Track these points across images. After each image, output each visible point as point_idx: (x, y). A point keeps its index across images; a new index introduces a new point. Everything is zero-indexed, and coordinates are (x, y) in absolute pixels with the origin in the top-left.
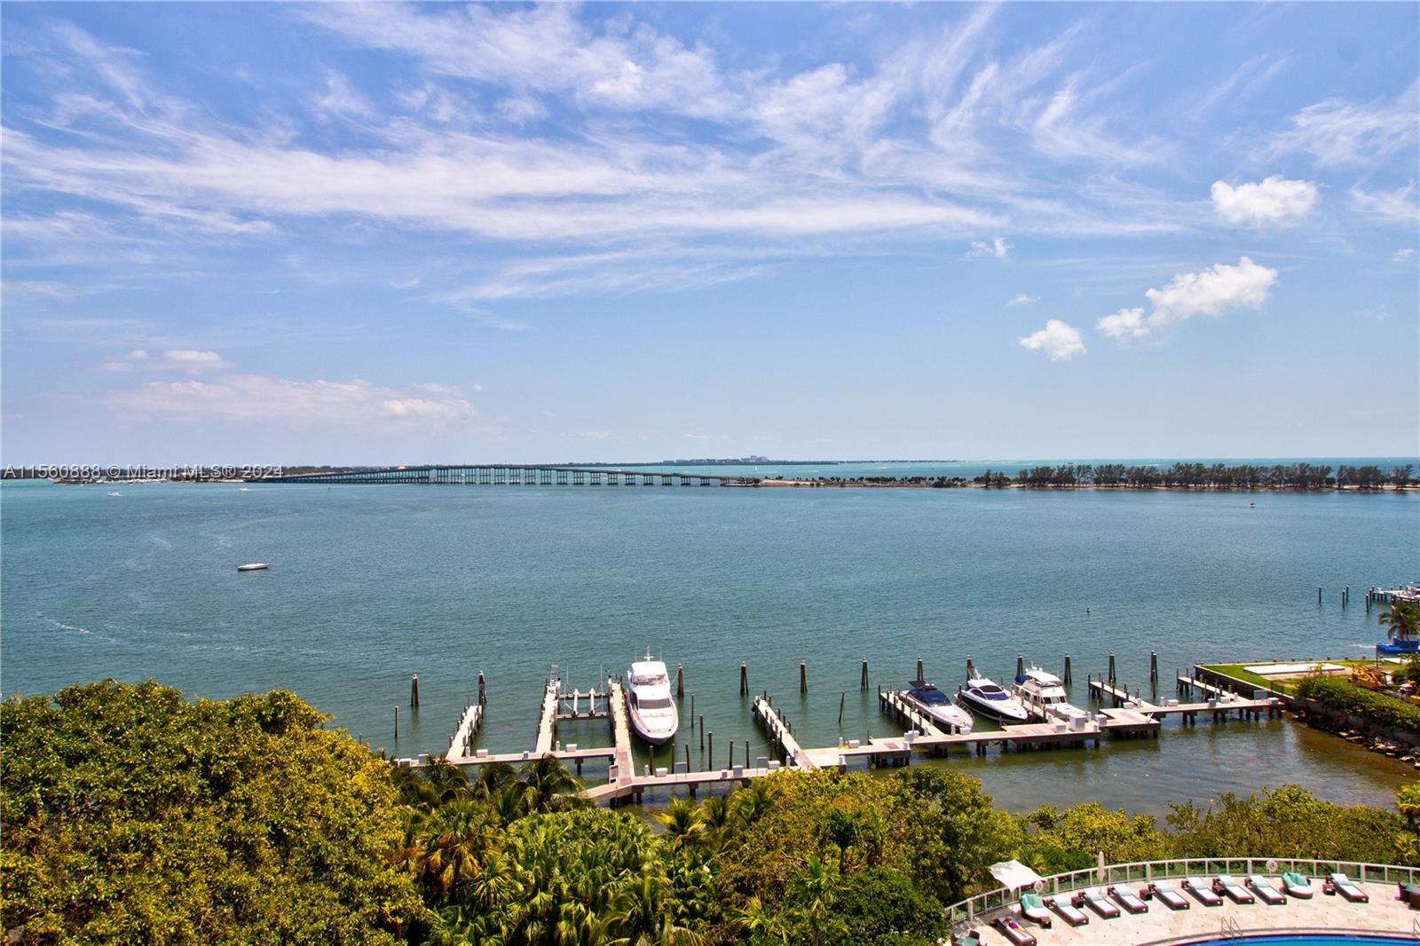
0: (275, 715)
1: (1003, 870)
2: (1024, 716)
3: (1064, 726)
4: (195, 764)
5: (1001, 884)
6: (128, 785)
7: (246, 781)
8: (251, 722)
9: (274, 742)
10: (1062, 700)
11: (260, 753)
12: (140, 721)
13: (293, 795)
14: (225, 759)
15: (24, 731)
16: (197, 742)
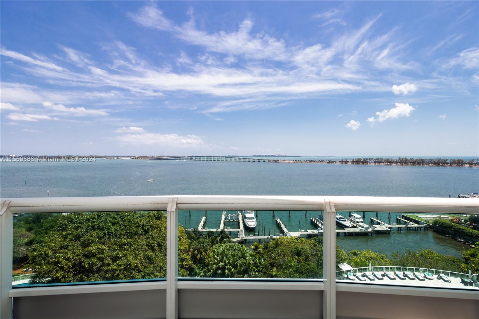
0: (158, 216)
1: (342, 266)
2: (351, 226)
3: (362, 229)
4: (141, 226)
5: (342, 269)
6: (126, 230)
7: (152, 231)
8: (153, 217)
9: (158, 222)
10: (362, 222)
11: (155, 224)
12: (128, 216)
13: (162, 235)
14: (147, 225)
15: (103, 217)
16: (141, 221)
